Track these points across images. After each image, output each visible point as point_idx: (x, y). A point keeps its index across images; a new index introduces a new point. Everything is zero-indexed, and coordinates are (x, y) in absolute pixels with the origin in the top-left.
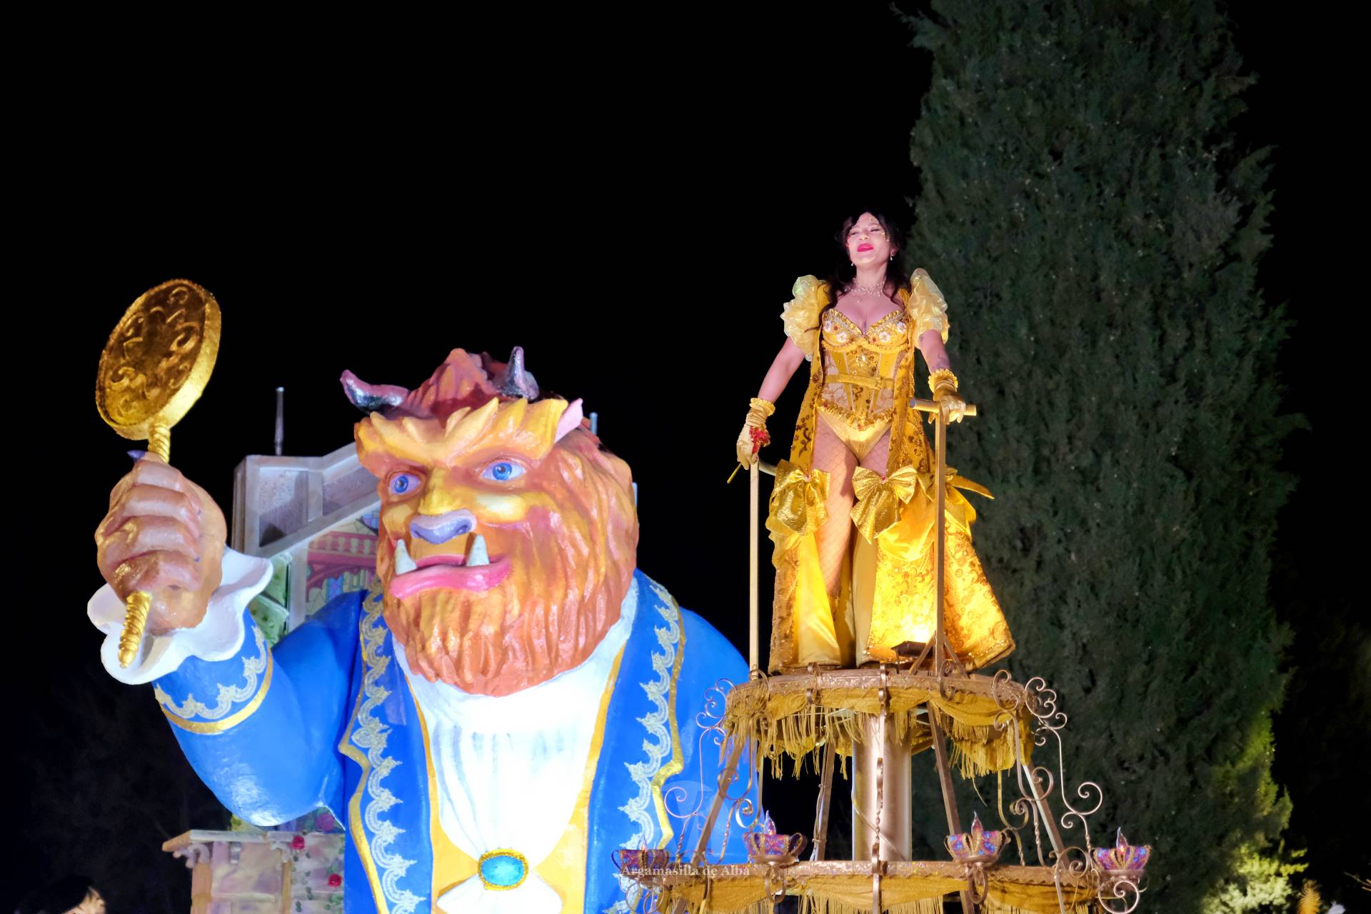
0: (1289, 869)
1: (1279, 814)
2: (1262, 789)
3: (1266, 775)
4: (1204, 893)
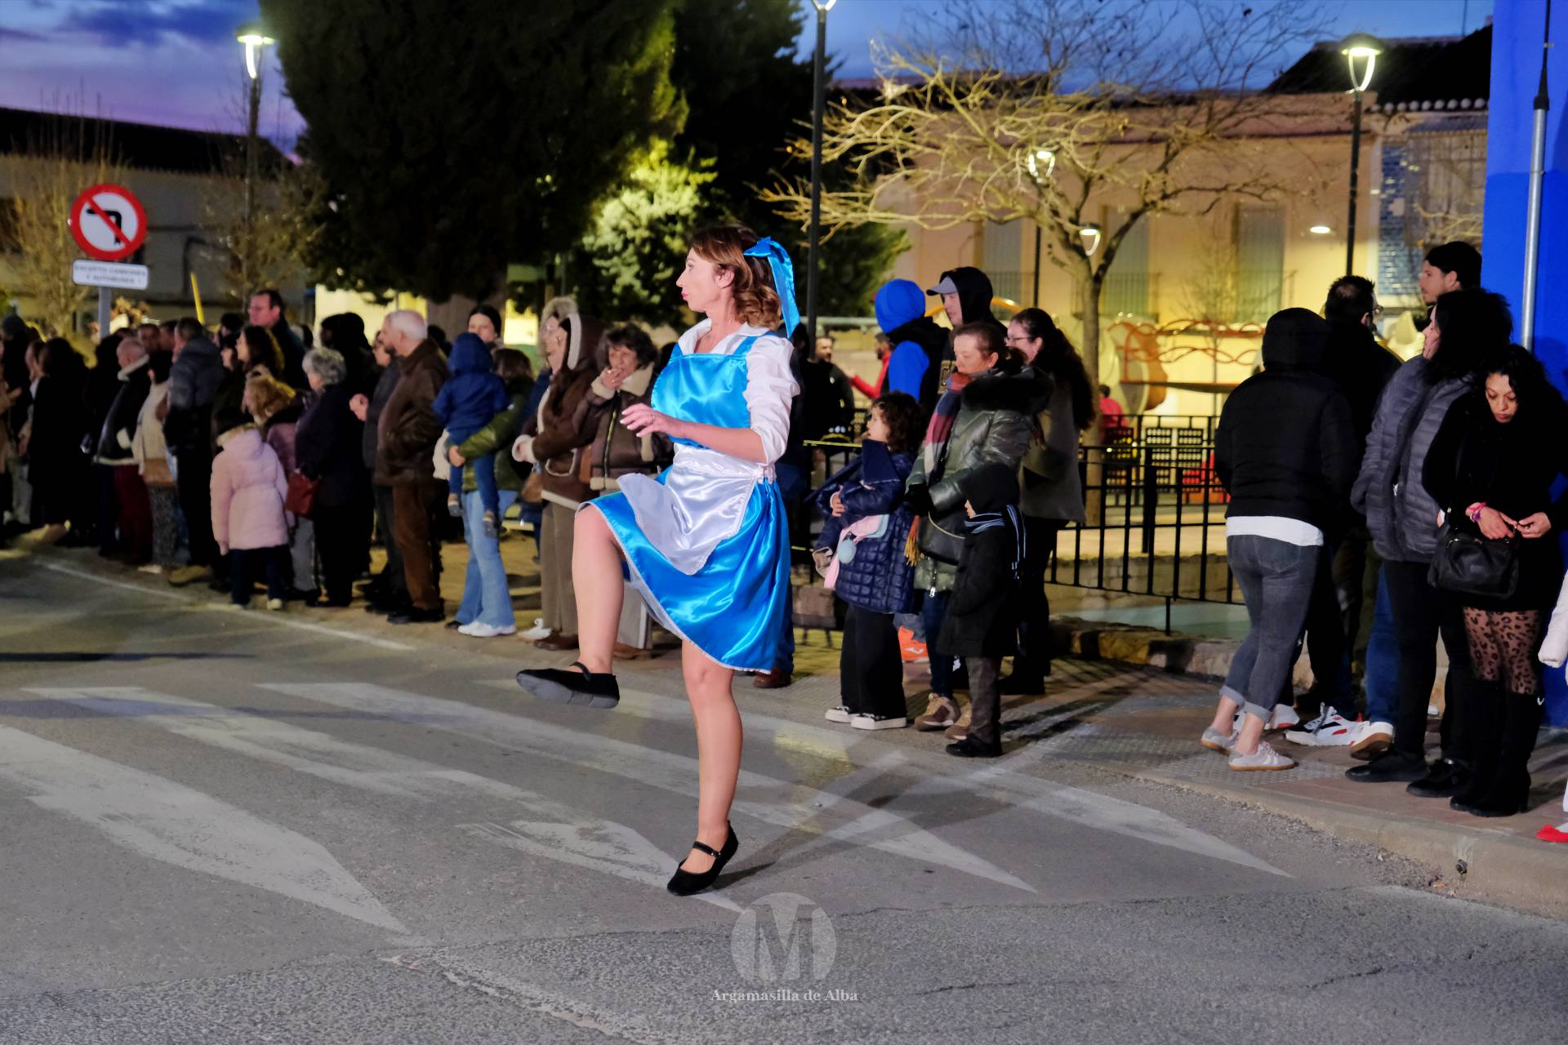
0: (698, 178)
1: (675, 117)
2: (660, 90)
3: (664, 76)
4: (595, 196)
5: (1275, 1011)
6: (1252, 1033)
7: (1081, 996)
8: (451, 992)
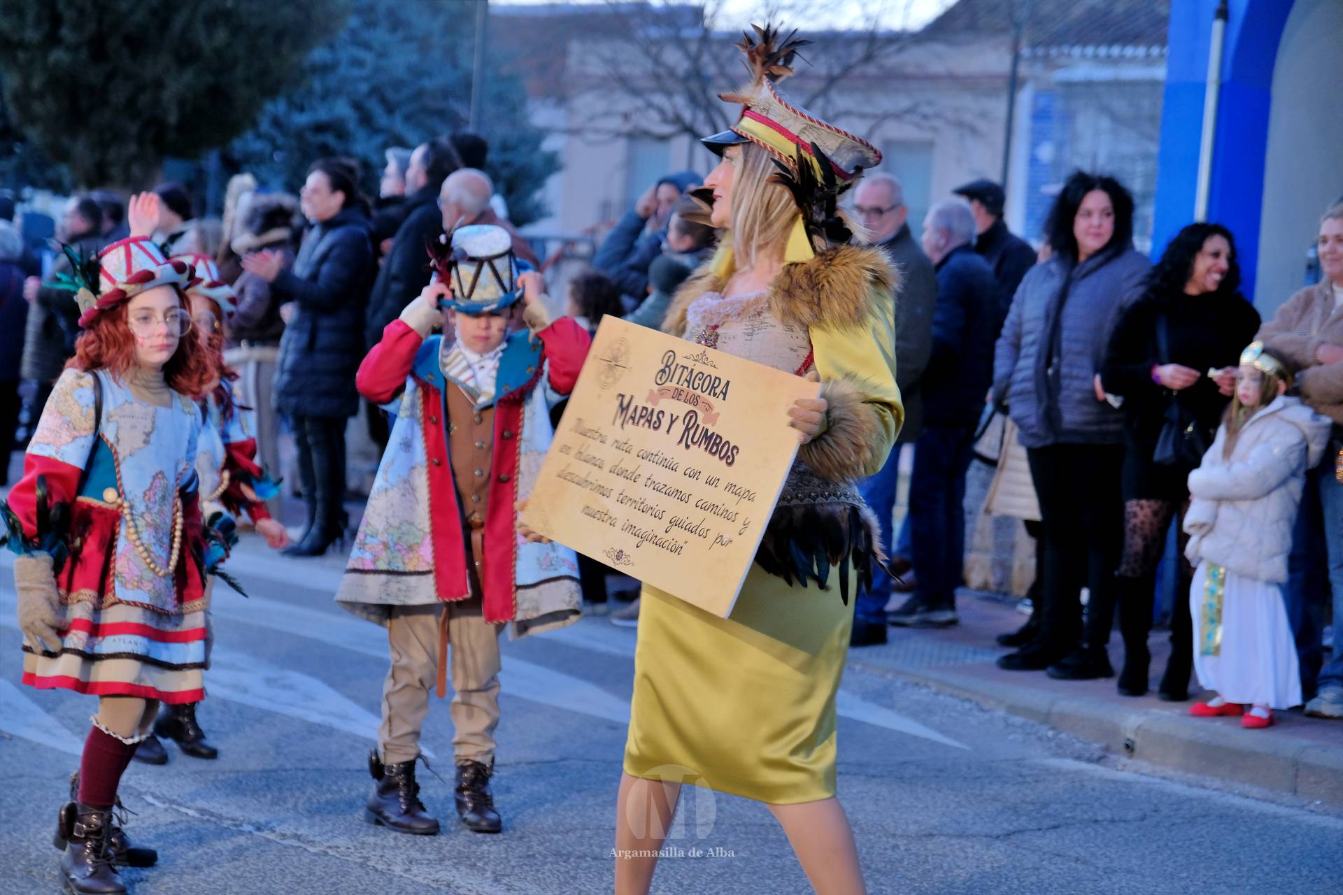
5: (962, 855)
6: (941, 872)
7: (772, 836)
8: (150, 810)
